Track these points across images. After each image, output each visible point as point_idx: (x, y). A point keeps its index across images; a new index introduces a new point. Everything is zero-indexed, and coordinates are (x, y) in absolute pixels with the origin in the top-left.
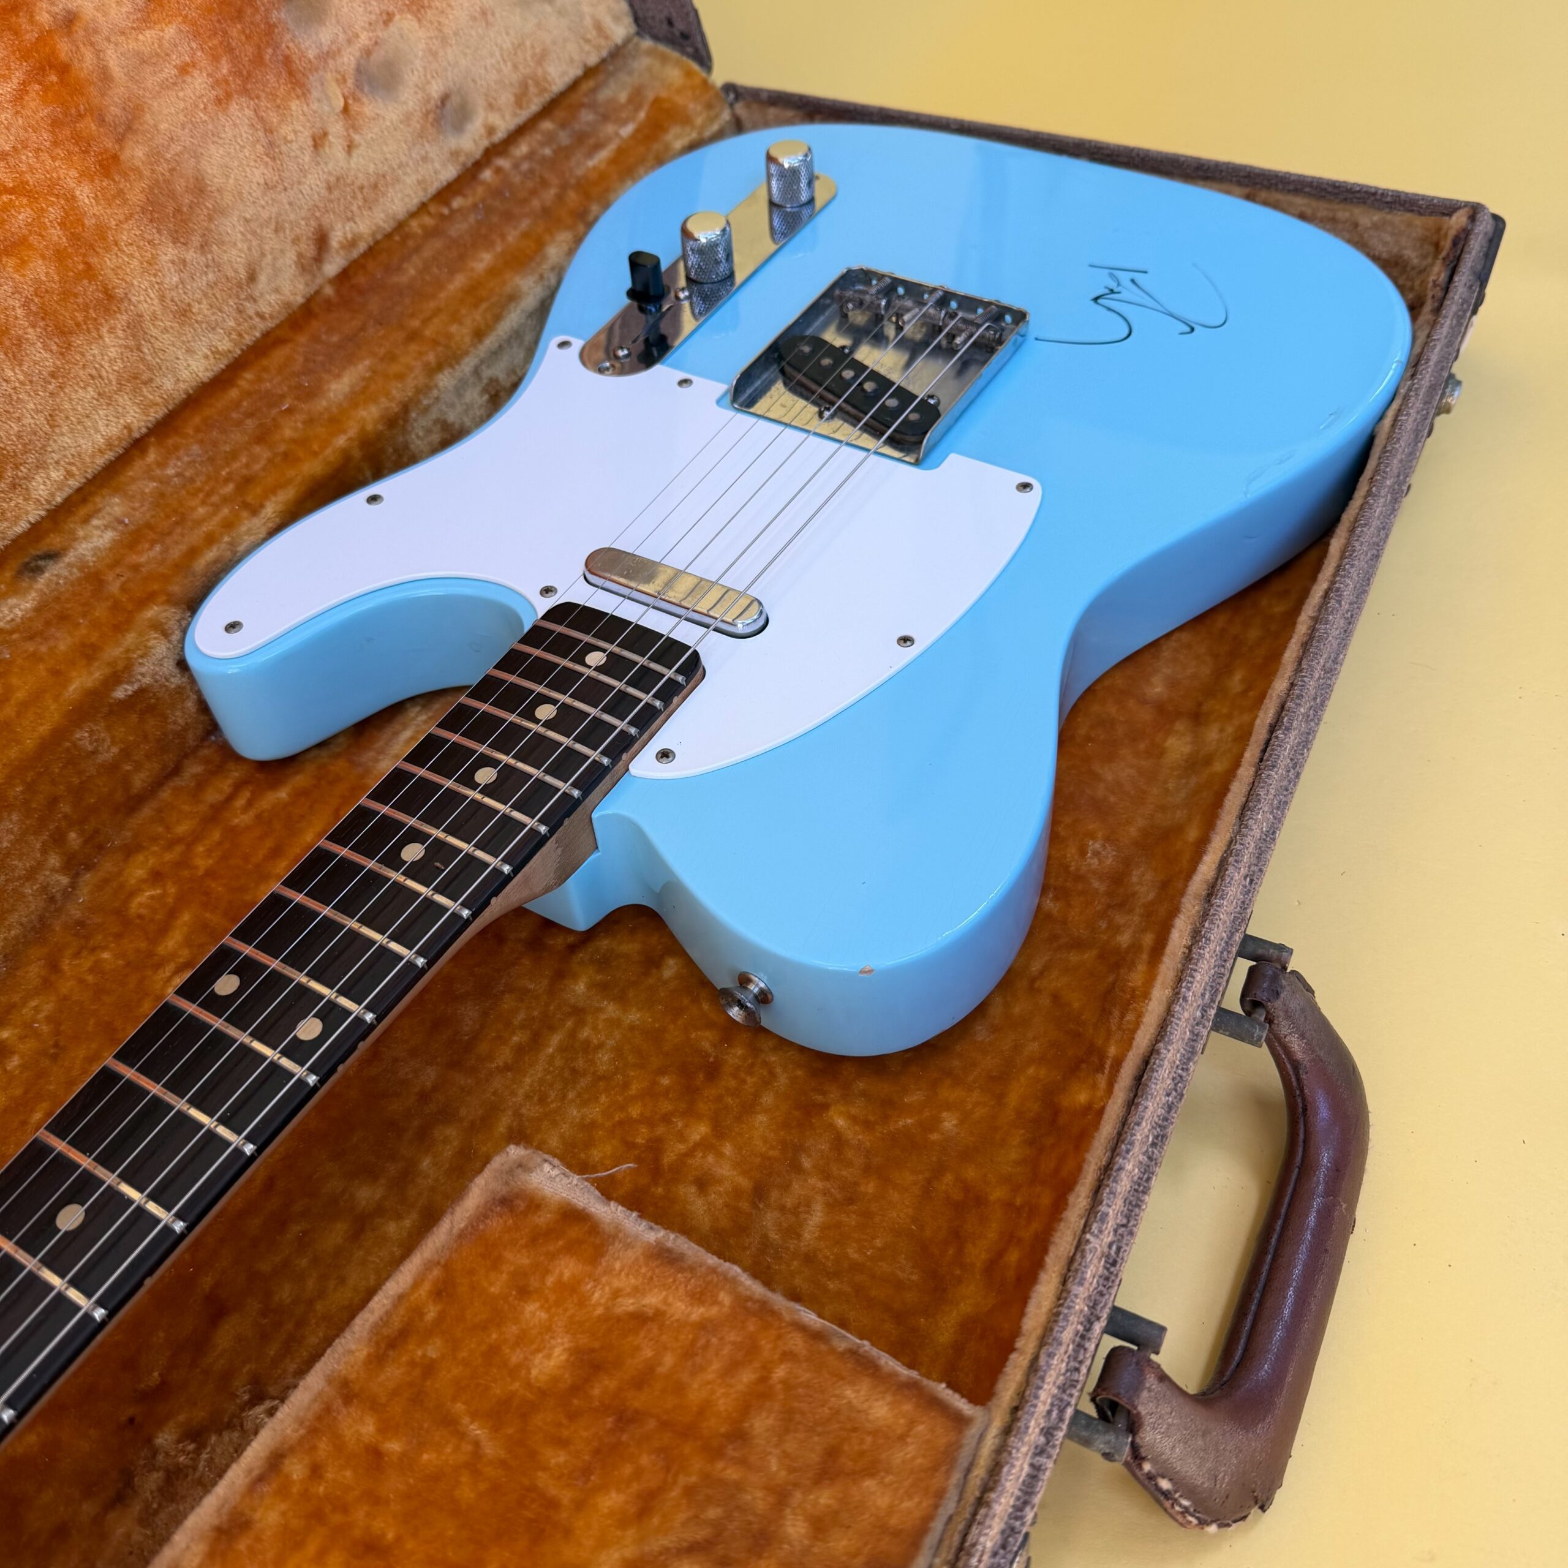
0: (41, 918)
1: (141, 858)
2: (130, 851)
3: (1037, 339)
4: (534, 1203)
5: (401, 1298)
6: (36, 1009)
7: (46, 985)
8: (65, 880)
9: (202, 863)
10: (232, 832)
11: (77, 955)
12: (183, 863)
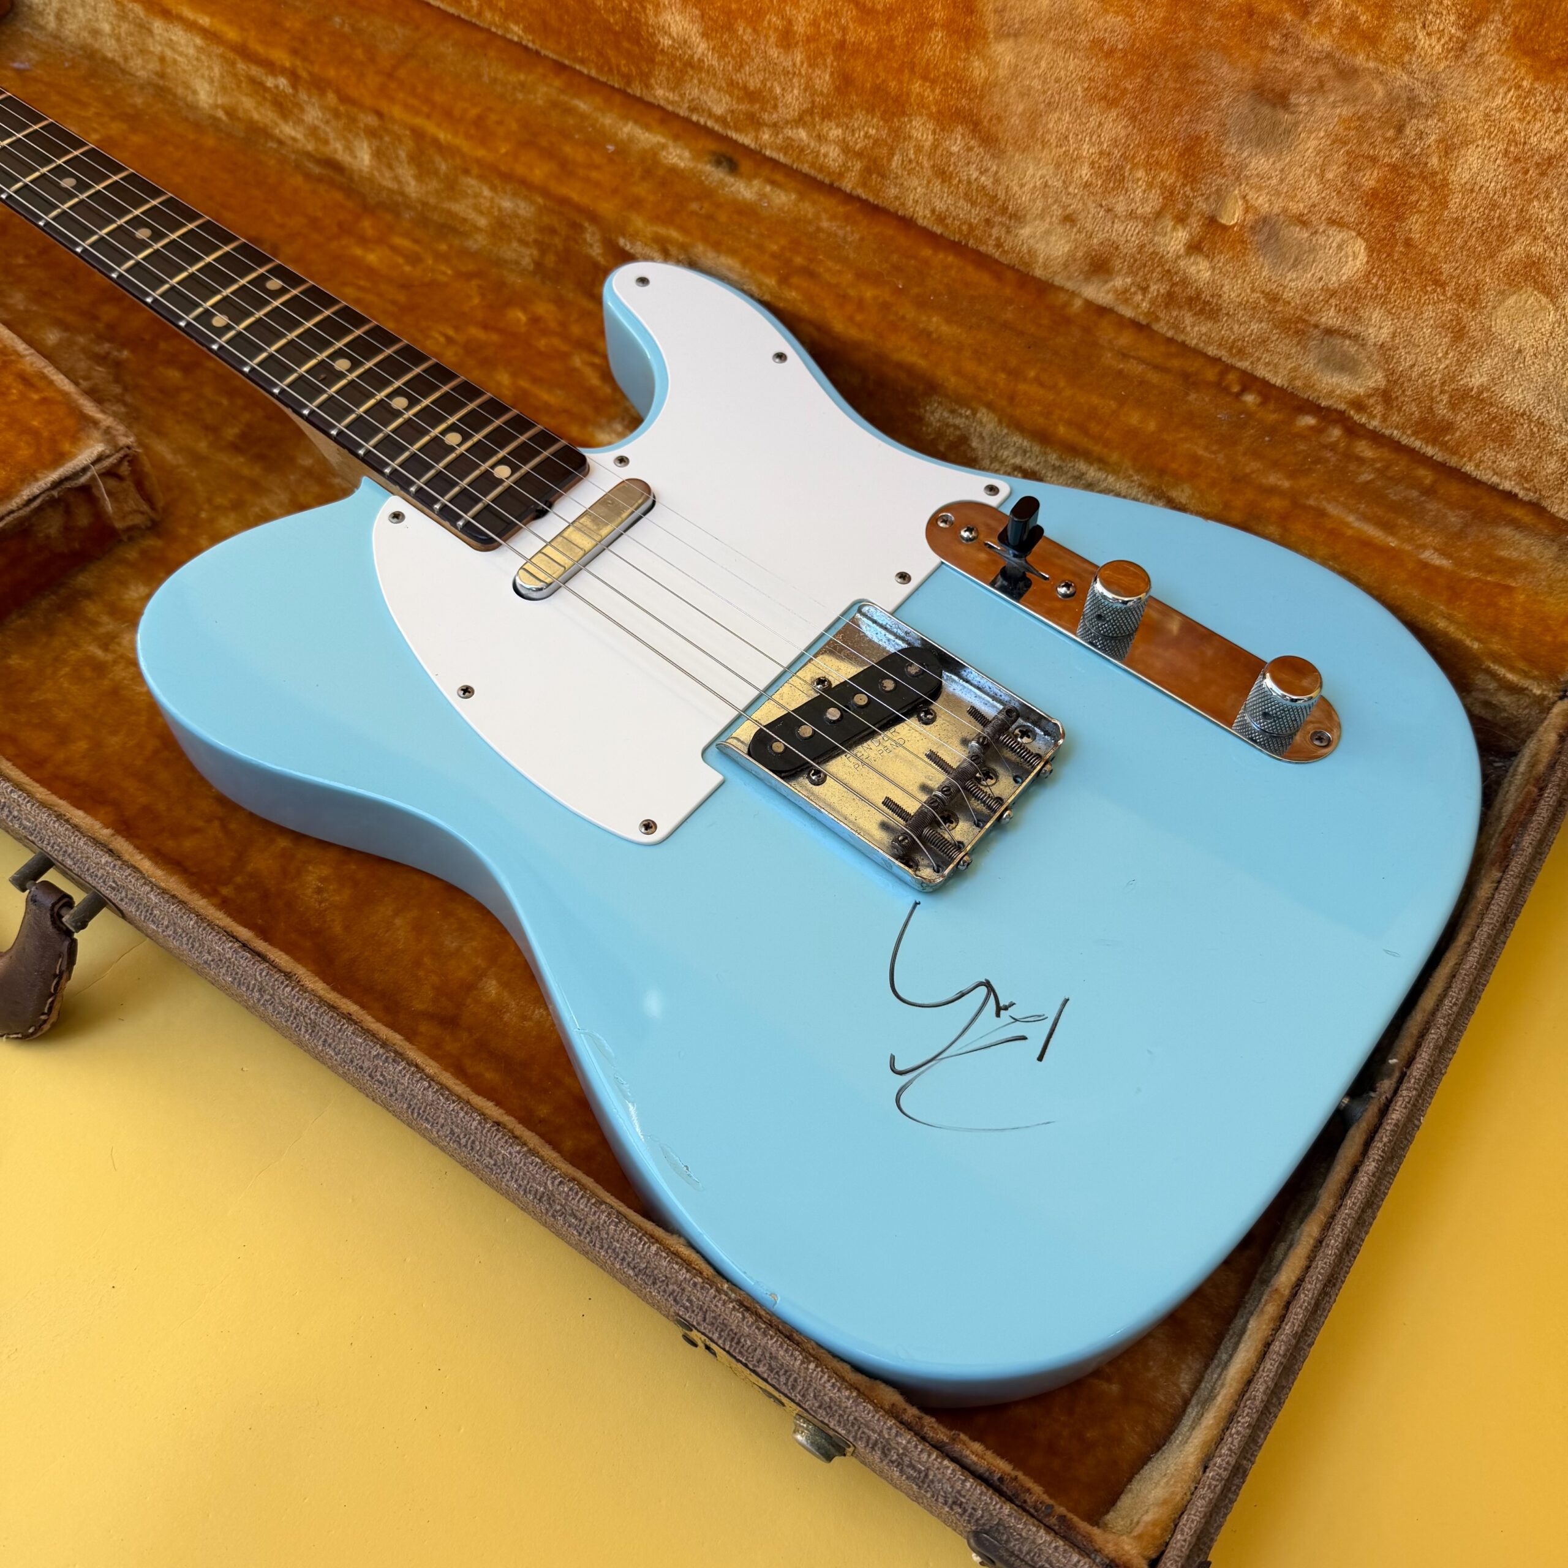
0: (506, 261)
1: (552, 308)
2: (560, 302)
3: (917, 904)
4: (75, 439)
5: (51, 383)
6: (444, 273)
7: (460, 275)
8: (531, 267)
9: (542, 343)
10: (564, 356)
11: (480, 287)
12: (545, 332)
